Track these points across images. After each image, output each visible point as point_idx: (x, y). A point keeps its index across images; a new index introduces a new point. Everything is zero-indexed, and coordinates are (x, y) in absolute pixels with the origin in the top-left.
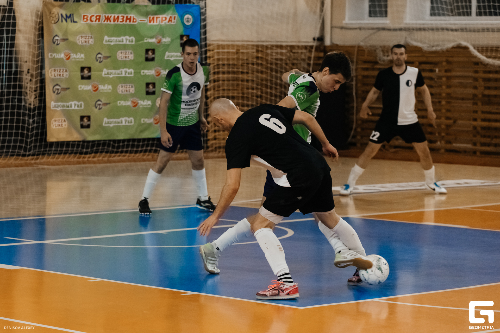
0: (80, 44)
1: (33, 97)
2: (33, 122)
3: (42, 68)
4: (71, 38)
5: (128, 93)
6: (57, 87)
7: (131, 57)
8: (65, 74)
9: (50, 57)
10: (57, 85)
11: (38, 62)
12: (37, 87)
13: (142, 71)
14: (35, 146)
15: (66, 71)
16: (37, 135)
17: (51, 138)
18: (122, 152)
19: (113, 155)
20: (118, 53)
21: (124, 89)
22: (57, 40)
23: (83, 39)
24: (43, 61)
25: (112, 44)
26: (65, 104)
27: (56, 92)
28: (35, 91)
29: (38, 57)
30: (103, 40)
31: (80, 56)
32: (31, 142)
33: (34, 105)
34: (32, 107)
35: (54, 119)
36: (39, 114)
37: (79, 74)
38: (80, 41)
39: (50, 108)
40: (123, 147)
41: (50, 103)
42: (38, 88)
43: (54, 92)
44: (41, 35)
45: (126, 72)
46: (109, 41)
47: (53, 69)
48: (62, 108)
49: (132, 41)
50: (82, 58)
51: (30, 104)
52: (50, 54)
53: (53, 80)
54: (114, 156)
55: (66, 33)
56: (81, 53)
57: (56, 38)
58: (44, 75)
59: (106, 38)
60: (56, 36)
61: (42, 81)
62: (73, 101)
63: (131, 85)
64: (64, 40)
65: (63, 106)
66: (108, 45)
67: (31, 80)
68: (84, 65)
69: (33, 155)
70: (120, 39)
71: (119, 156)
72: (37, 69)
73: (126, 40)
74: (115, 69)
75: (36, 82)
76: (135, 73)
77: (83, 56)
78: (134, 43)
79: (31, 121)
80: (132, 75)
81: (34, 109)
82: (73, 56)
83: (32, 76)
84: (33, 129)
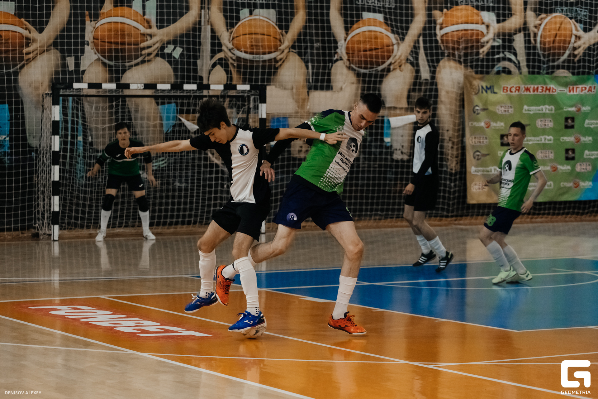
0: (500, 113)
1: (454, 163)
2: (455, 186)
3: (463, 135)
4: (491, 108)
5: (547, 158)
6: (478, 153)
7: (550, 124)
8: (485, 141)
9: (470, 125)
10: (478, 151)
11: (459, 130)
12: (458, 154)
13: (562, 138)
14: (458, 209)
15: (486, 138)
16: (459, 197)
17: (471, 200)
18: (544, 214)
19: (535, 216)
20: (537, 122)
21: (543, 155)
22: (478, 110)
23: (503, 109)
24: (463, 130)
25: (531, 113)
26: (485, 169)
27: (477, 157)
28: (457, 157)
29: (459, 125)
30: (523, 109)
31: (501, 125)
32: (453, 204)
33: (455, 170)
34: (453, 172)
35: (474, 183)
36: (461, 179)
37: (499, 141)
38: (500, 110)
39: (470, 172)
40: (545, 209)
41: (471, 168)
42: (460, 155)
43: (474, 158)
44: (462, 106)
45: (545, 139)
46: (528, 110)
47: (473, 137)
48: (482, 173)
49: (552, 110)
50: (502, 126)
51: (452, 169)
52: (470, 123)
53: (473, 147)
54: (537, 218)
55: (486, 103)
56: (501, 121)
57: (477, 108)
58: (465, 142)
59: (526, 107)
60: (477, 106)
61: (463, 148)
62: (493, 166)
63: (550, 151)
64: (484, 110)
65: (483, 171)
66: (527, 114)
67: (452, 148)
68: (503, 133)
69: (456, 216)
70: (540, 108)
71: (542, 218)
72: (458, 137)
73: (546, 109)
74: (534, 136)
75: (457, 149)
76: (554, 140)
77: (502, 124)
78: (553, 112)
79: (452, 184)
80: (552, 142)
81: (456, 174)
82: (493, 124)
83: (453, 143)
84: (454, 192)
